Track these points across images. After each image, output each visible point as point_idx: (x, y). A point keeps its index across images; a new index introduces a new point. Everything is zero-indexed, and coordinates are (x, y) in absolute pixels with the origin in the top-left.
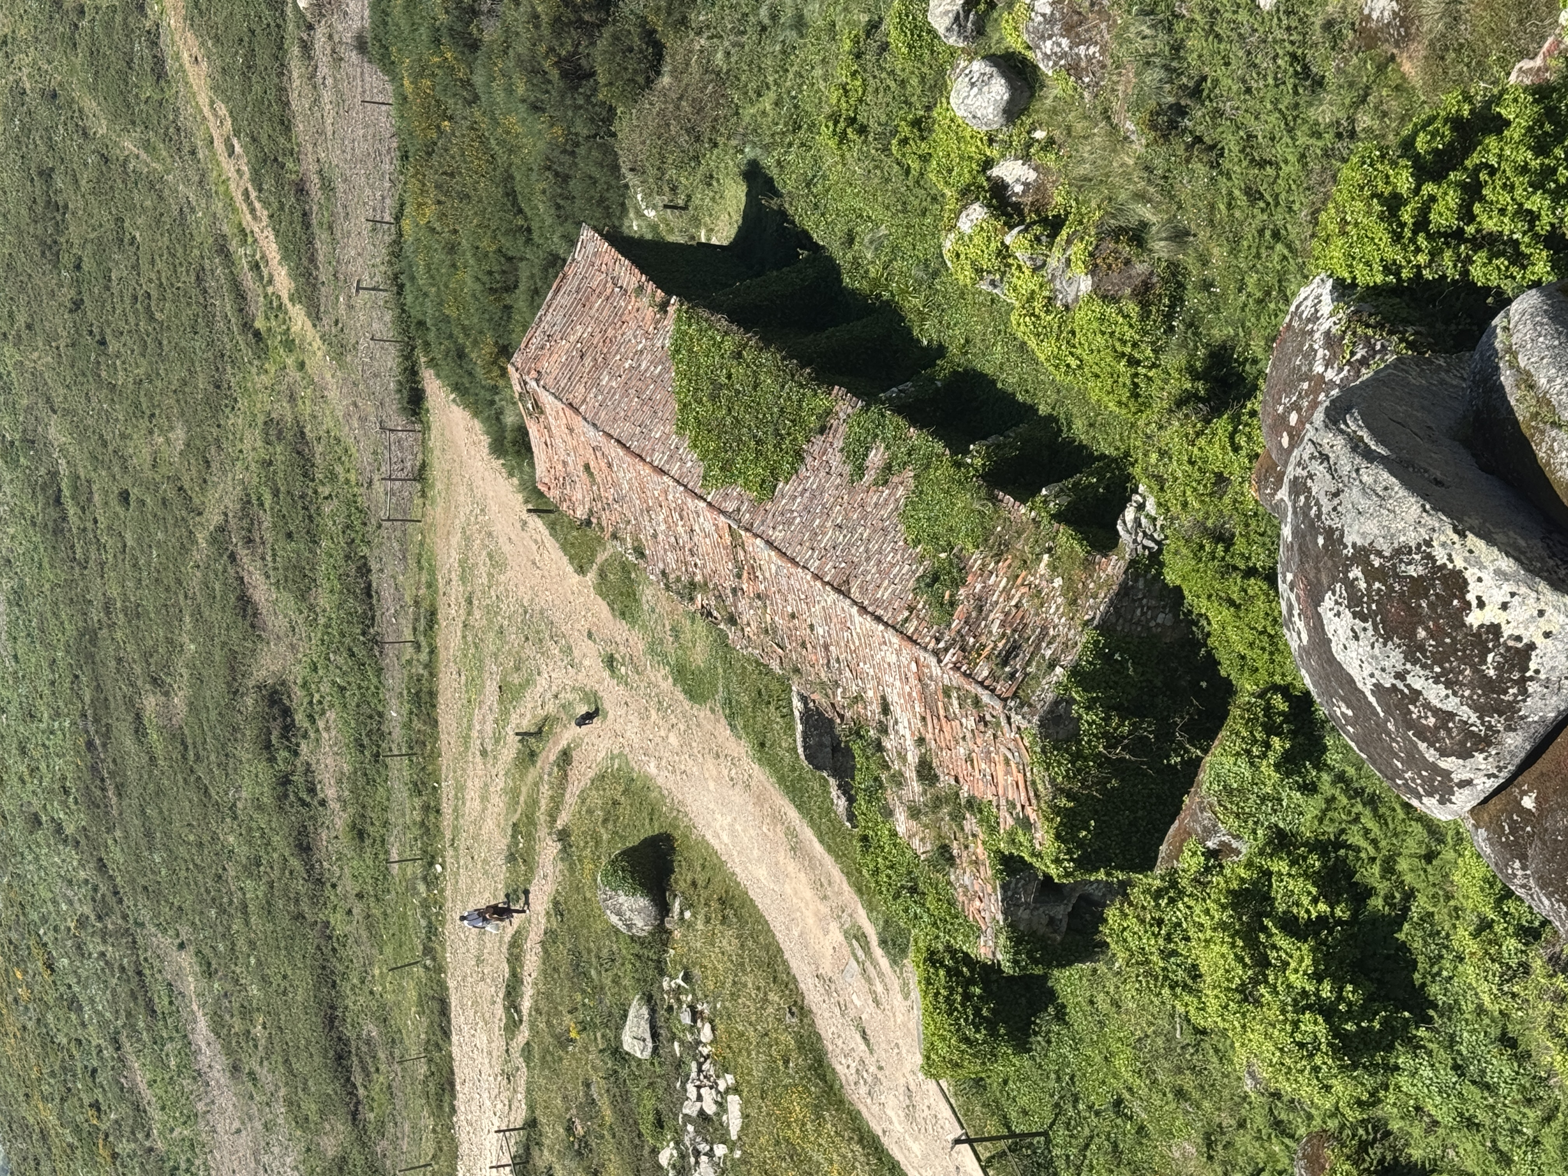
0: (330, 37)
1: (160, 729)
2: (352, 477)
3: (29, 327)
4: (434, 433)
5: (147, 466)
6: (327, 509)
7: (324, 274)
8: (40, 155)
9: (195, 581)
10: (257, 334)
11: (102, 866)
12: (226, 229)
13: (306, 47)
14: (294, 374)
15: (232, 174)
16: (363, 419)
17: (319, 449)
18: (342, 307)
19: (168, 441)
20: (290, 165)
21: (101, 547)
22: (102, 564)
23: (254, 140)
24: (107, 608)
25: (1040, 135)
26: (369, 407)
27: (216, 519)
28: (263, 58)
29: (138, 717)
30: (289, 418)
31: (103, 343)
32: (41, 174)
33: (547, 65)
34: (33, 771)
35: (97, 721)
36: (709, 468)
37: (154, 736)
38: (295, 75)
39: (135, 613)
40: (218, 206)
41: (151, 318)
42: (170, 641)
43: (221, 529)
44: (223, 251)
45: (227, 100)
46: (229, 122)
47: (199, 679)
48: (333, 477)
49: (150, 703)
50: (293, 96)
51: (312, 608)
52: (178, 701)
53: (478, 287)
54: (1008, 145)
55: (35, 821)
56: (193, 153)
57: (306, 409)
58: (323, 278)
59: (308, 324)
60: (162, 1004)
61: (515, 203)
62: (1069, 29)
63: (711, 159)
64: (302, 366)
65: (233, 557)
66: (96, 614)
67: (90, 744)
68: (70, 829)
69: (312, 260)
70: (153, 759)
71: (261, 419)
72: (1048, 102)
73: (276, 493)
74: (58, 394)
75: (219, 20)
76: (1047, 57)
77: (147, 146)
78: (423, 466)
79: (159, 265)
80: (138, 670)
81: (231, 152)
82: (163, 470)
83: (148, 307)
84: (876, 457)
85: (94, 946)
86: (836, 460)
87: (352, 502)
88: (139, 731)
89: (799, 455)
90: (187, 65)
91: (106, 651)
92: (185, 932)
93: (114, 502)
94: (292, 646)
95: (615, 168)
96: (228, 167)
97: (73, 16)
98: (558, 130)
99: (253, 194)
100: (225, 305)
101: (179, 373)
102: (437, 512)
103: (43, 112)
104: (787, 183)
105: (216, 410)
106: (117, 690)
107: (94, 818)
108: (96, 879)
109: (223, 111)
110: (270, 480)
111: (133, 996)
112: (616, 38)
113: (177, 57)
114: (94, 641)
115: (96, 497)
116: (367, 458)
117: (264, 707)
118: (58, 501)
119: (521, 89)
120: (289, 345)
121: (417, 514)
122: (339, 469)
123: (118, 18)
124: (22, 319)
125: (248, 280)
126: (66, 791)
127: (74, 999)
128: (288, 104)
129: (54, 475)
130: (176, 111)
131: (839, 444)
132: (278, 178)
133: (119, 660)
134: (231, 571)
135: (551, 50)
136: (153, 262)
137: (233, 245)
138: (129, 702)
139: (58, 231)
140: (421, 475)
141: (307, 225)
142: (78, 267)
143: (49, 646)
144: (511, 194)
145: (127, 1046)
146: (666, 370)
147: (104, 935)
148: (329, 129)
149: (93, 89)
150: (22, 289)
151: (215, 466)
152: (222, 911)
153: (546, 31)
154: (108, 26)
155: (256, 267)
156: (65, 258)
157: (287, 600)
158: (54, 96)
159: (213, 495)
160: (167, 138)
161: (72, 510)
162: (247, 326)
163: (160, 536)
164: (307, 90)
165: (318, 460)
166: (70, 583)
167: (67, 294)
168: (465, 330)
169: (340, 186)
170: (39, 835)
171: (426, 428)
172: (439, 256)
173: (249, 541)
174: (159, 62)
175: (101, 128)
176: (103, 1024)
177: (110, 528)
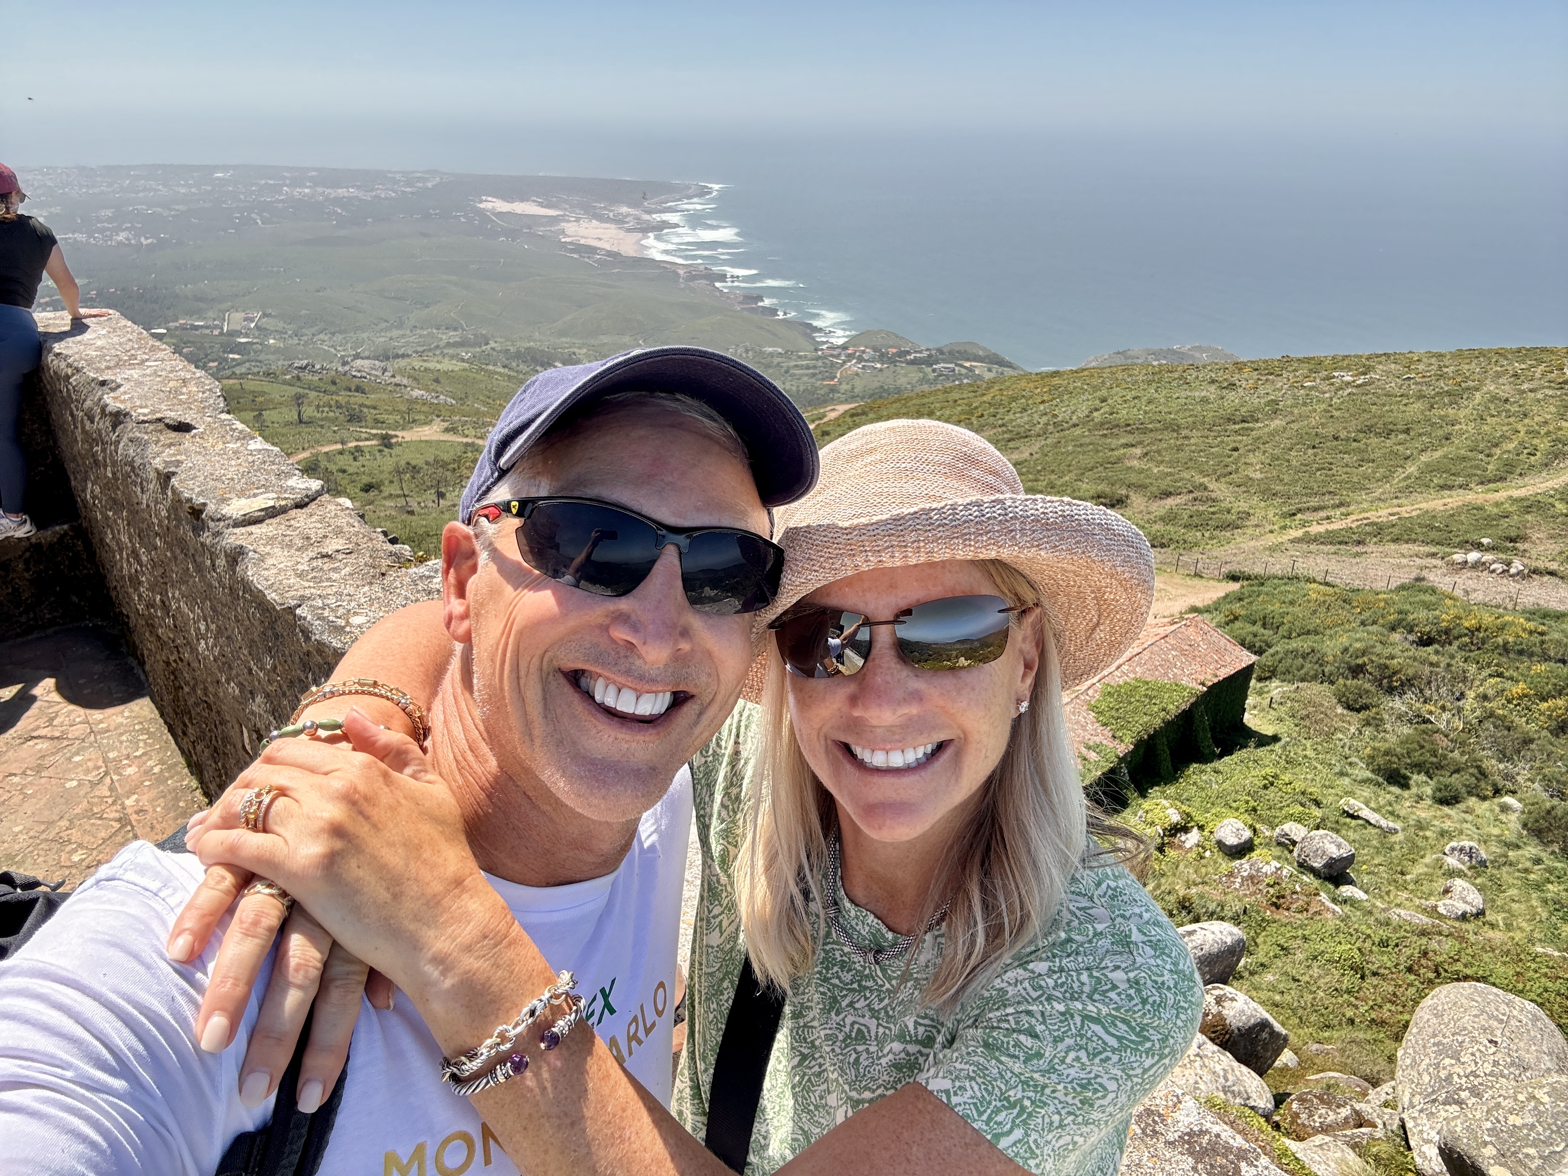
0: (1435, 567)
1: (1124, 454)
2: (1209, 546)
3: (1332, 417)
4: (1216, 583)
5: (1247, 460)
6: (1199, 534)
7: (1313, 547)
8: (1418, 429)
9: (1186, 475)
10: (1294, 514)
11: (1075, 425)
12: (1352, 508)
13: (1434, 555)
14: (1269, 528)
15: (1380, 514)
16: (1235, 555)
17: (1228, 534)
18: (1292, 553)
19: (1256, 471)
20: (1375, 540)
21: (1215, 437)
22: (1207, 437)
23: (1393, 526)
24: (1186, 437)
25: (1208, 854)
26: (1240, 558)
27: (1211, 486)
28: (1434, 535)
29: (1133, 446)
30: (1248, 523)
31: (1314, 447)
32: (1408, 429)
33: (1365, 659)
34: (1125, 401)
35: (1138, 429)
36: (1112, 687)
37: (1122, 451)
38: (1421, 548)
39: (1179, 449)
40: (1365, 505)
41: (1318, 470)
42: (1162, 462)
43: (1206, 488)
44: (1341, 504)
45: (1418, 516)
46: (1407, 515)
47: (1141, 471)
48: (1211, 538)
49: (1138, 451)
50: (1410, 546)
51: (1155, 522)
52: (1135, 463)
53: (1268, 611)
54: (1207, 839)
55: (1104, 400)
56: (1396, 498)
57: (1250, 531)
58: (1311, 546)
59: (1291, 537)
60: (1011, 444)
61: (1303, 634)
62: (1251, 877)
63: (1289, 722)
64: (1271, 532)
65: (1191, 492)
66: (1184, 432)
67: (1129, 425)
68: (1095, 414)
69: (1322, 543)
70: (1113, 450)
71: (1251, 511)
72: (1220, 861)
73: (1213, 513)
74: (1295, 426)
75: (1463, 517)
76: (1241, 865)
77: (1408, 477)
78: (1202, 577)
79: (1344, 476)
80: (1154, 448)
81: (1391, 515)
82: (1243, 467)
83: (1324, 469)
84: (1093, 756)
85: (1044, 419)
86: (1098, 740)
87: (1196, 544)
88: (1127, 445)
89: (1105, 725)
90: (1444, 501)
91: (1166, 435)
92: (1036, 456)
93: (1234, 445)
94: (1141, 512)
95: (1303, 680)
96: (1383, 512)
97: (1487, 452)
98: (1331, 658)
99: (1365, 522)
100: (1314, 502)
101: (1287, 479)
102: (1177, 579)
103: (1440, 433)
104: (1262, 752)
105: (1263, 493)
106: (1147, 439)
107: (1096, 424)
108: (1071, 423)
109: (1414, 513)
110: (1221, 511)
111: (1018, 434)
112: (1367, 692)
113: (1450, 496)
114: (1174, 430)
115: (1240, 438)
116: (1215, 554)
117: (1117, 497)
118: (1244, 421)
119: (1358, 645)
120: (1284, 528)
121: (1181, 571)
122: (1215, 541)
123: (1479, 472)
124: (1337, 414)
125: (1323, 514)
126: (1111, 414)
127: (1026, 410)
128: (1407, 543)
129: (1257, 421)
130: (1422, 493)
131: (1104, 742)
132: (1369, 534)
133: (1160, 440)
134: (1185, 490)
135: (1373, 662)
136: (1346, 473)
137: (1343, 510)
138: (1141, 443)
139: (1376, 434)
140: (1198, 575)
141: (1340, 543)
142: (1355, 440)
143: (1178, 412)
144: (1308, 633)
145: (1000, 430)
146: (1169, 679)
147: (1047, 424)
148: (1386, 560)
149: (1445, 457)
150: (1351, 415)
151: (1237, 489)
152: (1039, 471)
153: (1382, 661)
154: (1477, 467)
155: (1328, 518)
156: (1361, 435)
157: (1162, 512)
158: (1447, 439)
159: (1223, 486)
160: (1408, 487)
161: (1237, 427)
162: (1299, 510)
163: (1211, 463)
164: (1411, 553)
165: (1223, 533)
166: (1203, 423)
167: (1343, 434)
168: (1251, 603)
169: (1354, 561)
170: (1098, 402)
171: (1219, 581)
172: (1290, 596)
173: (1195, 500)
174: (1451, 488)
175: (1424, 458)
176: (1011, 421)
177: (1223, 442)
